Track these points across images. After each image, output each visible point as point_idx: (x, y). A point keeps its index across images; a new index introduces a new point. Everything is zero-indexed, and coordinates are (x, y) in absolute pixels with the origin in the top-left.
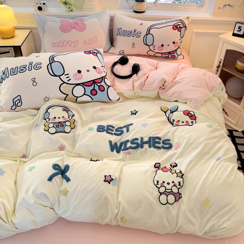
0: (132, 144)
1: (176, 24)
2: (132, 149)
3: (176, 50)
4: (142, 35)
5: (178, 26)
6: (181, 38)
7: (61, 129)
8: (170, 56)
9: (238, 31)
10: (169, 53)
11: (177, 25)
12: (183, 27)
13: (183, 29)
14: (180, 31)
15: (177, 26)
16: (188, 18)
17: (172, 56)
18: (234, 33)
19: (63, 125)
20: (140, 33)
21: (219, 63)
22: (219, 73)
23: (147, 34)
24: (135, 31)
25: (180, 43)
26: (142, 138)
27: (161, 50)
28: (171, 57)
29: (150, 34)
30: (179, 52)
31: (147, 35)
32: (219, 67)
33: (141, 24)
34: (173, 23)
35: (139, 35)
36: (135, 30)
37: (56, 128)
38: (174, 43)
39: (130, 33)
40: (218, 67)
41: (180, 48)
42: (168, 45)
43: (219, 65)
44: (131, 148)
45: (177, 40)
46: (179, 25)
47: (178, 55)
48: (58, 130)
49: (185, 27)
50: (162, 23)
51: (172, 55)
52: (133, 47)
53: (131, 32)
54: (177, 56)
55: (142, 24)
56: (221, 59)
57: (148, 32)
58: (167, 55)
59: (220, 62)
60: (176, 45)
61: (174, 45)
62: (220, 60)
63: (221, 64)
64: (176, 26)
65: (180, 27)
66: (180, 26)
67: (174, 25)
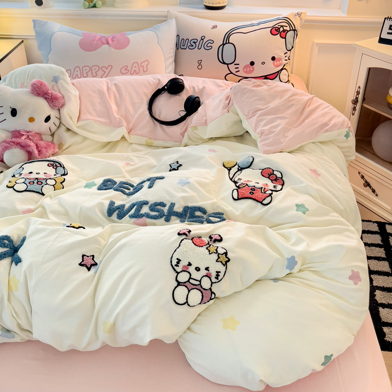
0: (151, 210)
1: (277, 26)
2: (149, 218)
3: (278, 72)
4: (215, 46)
5: (281, 29)
6: (289, 51)
7: (36, 187)
9: (388, 33)
10: (266, 77)
11: (279, 27)
12: (290, 30)
13: (290, 35)
14: (285, 38)
15: (279, 29)
16: (299, 15)
18: (382, 37)
19: (42, 183)
20: (212, 42)
21: (356, 94)
22: (357, 113)
23: (225, 43)
24: (203, 39)
25: (286, 60)
26: (173, 205)
27: (251, 72)
29: (229, 43)
31: (223, 44)
32: (357, 101)
34: (271, 24)
35: (209, 45)
37: (28, 184)
38: (273, 59)
39: (194, 42)
40: (355, 102)
41: (285, 69)
42: (263, 63)
43: (357, 98)
44: (148, 216)
45: (280, 53)
46: (282, 26)
48: (31, 187)
49: (293, 30)
50: (252, 25)
52: (200, 67)
53: (196, 41)
55: (216, 26)
56: (359, 87)
57: (226, 40)
59: (358, 93)
60: (278, 63)
62: (357, 88)
63: (360, 97)
64: (277, 29)
65: (284, 31)
67: (273, 27)
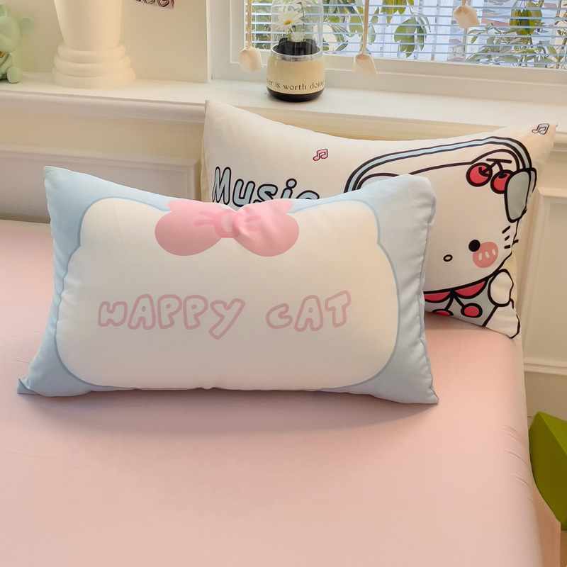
1: (483, 160)
3: (487, 281)
5: (496, 170)
6: (512, 221)
8: (455, 308)
10: (453, 293)
11: (490, 163)
12: (519, 171)
14: (505, 192)
15: (490, 168)
17: (464, 307)
24: (290, 188)
25: (508, 247)
28: (463, 312)
30: (500, 290)
33: (321, 155)
34: (471, 155)
36: (291, 184)
38: (475, 246)
39: (268, 193)
41: (505, 271)
42: (448, 258)
45: (491, 231)
46: (498, 162)
47: (497, 305)
49: (525, 170)
51: (465, 302)
53: (272, 190)
54: (487, 307)
55: (326, 153)
58: (443, 305)
60: (487, 255)
61: (475, 260)
64: (484, 168)
65: (503, 173)
66: (505, 166)
67: (474, 164)
